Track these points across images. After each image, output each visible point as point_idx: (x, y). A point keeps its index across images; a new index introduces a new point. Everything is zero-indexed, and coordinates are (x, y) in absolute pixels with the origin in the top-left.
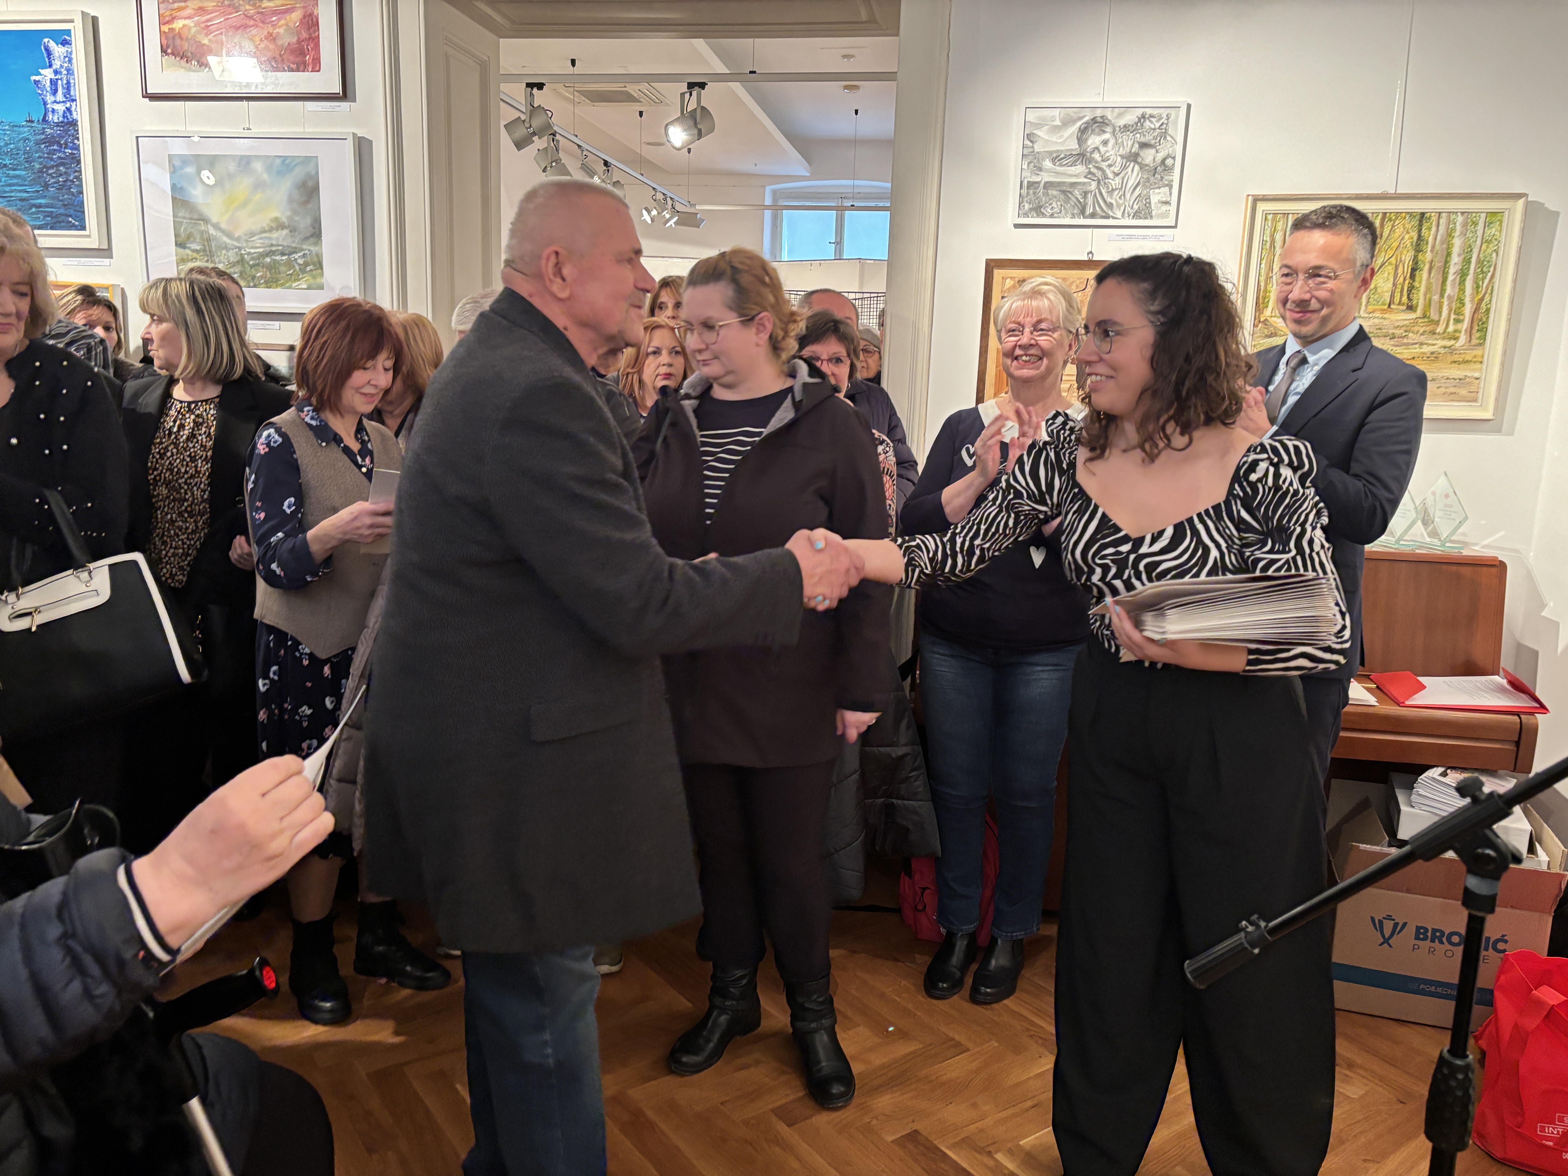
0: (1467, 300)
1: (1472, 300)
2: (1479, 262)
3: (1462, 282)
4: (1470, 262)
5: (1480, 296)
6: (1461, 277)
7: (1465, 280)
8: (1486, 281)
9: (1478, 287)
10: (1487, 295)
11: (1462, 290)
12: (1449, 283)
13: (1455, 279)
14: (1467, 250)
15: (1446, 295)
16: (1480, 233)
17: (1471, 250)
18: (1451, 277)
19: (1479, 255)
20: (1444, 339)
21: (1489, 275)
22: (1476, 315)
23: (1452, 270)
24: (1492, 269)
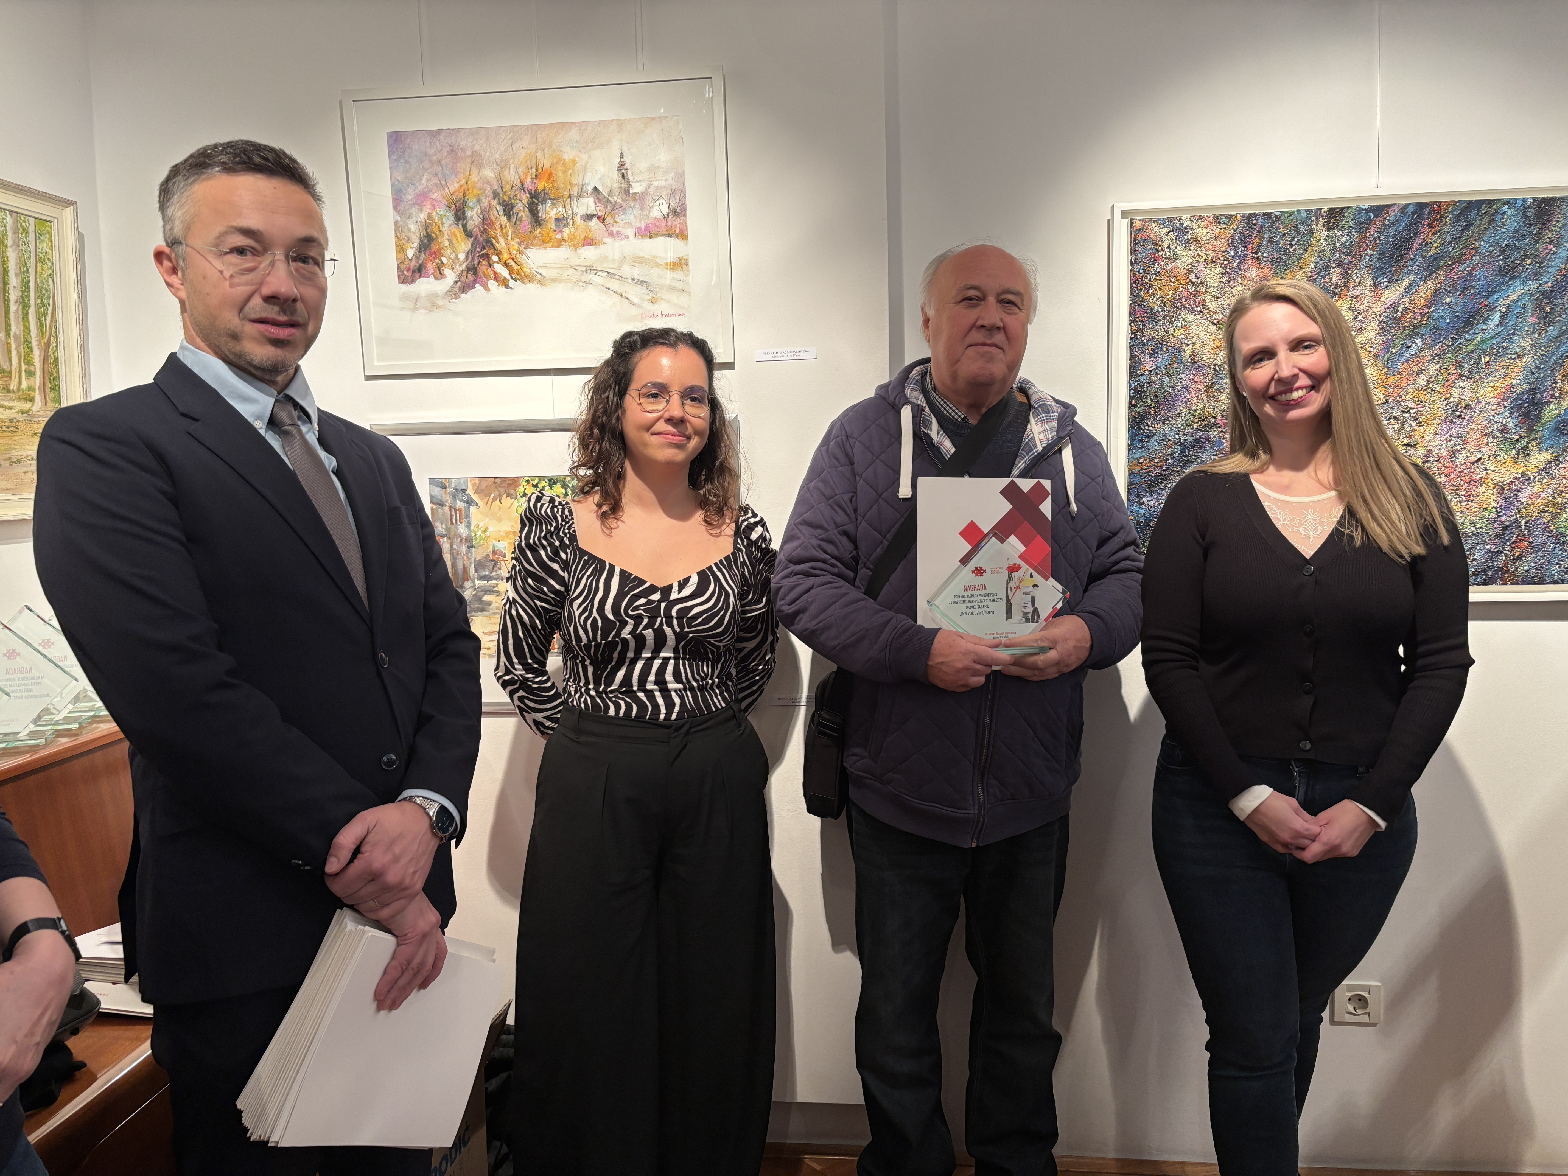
0: (34, 343)
1: (39, 345)
2: (38, 289)
3: (25, 316)
4: (29, 287)
5: (46, 340)
6: (23, 309)
7: (27, 313)
8: (49, 318)
9: (41, 325)
10: (52, 338)
11: (27, 328)
12: (12, 315)
13: (17, 310)
14: (23, 270)
15: (12, 333)
16: (32, 247)
17: (28, 270)
18: (13, 308)
19: (36, 279)
20: (19, 399)
21: (50, 308)
22: (46, 366)
23: (13, 296)
24: (51, 302)
